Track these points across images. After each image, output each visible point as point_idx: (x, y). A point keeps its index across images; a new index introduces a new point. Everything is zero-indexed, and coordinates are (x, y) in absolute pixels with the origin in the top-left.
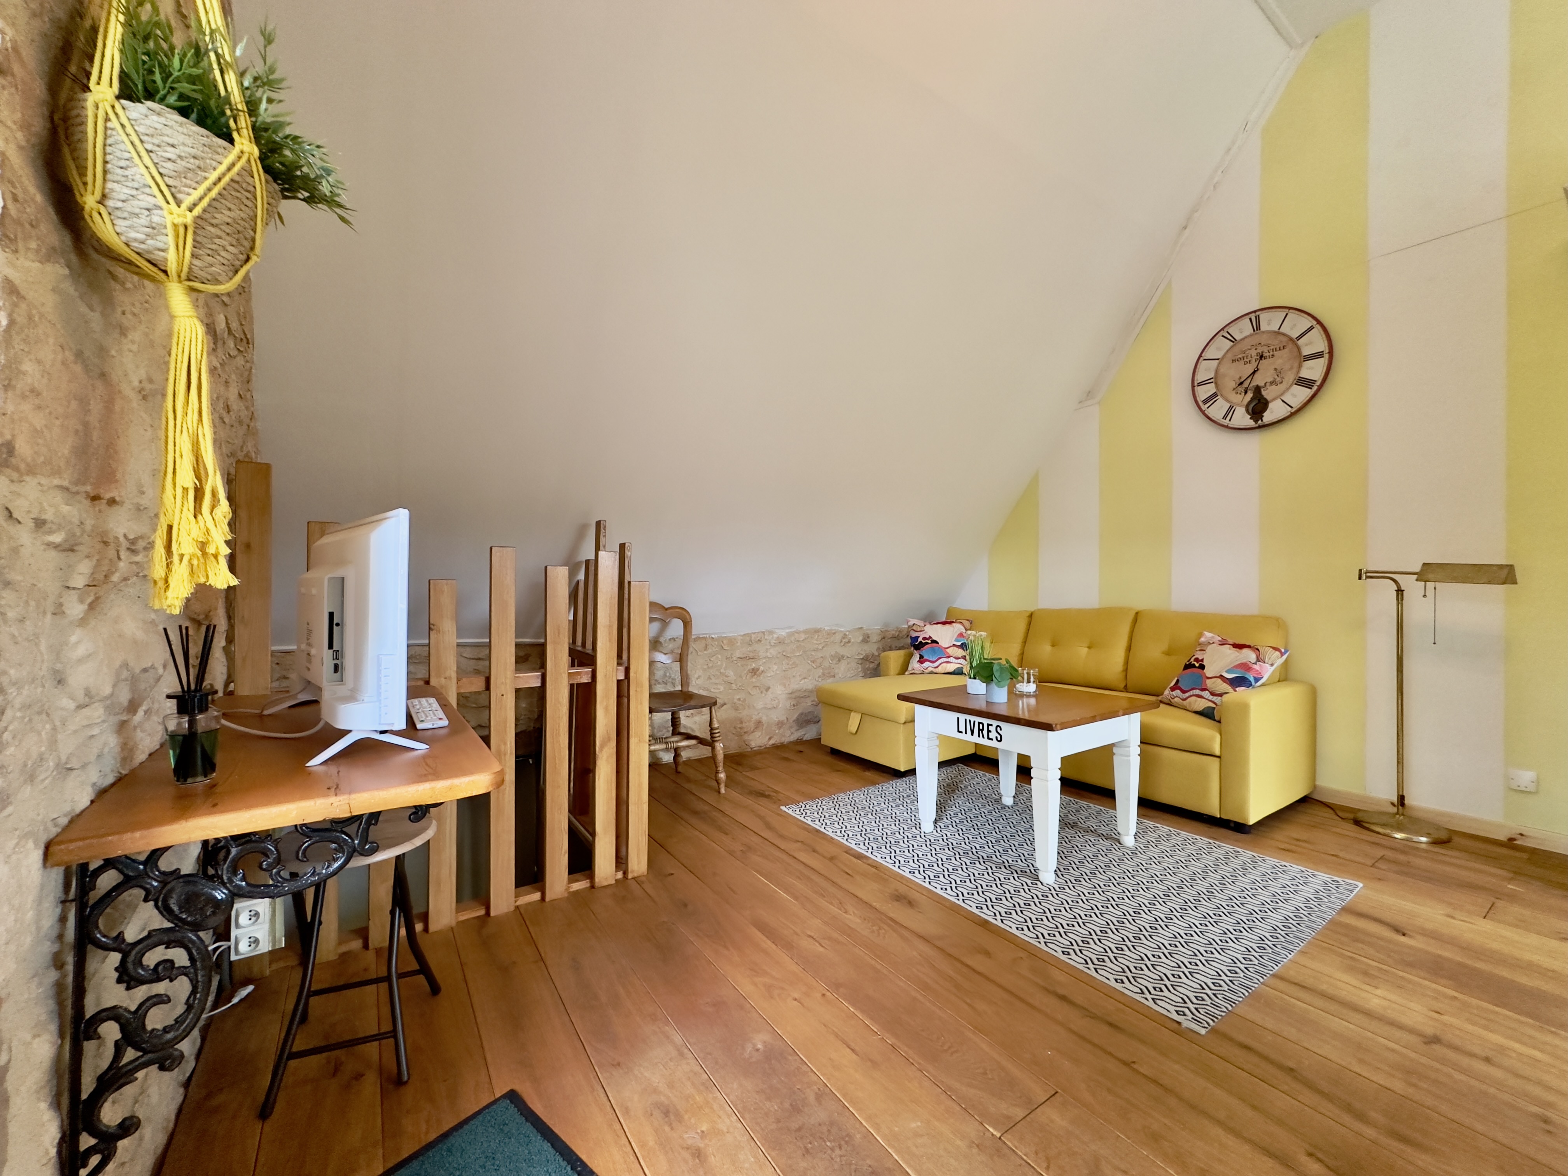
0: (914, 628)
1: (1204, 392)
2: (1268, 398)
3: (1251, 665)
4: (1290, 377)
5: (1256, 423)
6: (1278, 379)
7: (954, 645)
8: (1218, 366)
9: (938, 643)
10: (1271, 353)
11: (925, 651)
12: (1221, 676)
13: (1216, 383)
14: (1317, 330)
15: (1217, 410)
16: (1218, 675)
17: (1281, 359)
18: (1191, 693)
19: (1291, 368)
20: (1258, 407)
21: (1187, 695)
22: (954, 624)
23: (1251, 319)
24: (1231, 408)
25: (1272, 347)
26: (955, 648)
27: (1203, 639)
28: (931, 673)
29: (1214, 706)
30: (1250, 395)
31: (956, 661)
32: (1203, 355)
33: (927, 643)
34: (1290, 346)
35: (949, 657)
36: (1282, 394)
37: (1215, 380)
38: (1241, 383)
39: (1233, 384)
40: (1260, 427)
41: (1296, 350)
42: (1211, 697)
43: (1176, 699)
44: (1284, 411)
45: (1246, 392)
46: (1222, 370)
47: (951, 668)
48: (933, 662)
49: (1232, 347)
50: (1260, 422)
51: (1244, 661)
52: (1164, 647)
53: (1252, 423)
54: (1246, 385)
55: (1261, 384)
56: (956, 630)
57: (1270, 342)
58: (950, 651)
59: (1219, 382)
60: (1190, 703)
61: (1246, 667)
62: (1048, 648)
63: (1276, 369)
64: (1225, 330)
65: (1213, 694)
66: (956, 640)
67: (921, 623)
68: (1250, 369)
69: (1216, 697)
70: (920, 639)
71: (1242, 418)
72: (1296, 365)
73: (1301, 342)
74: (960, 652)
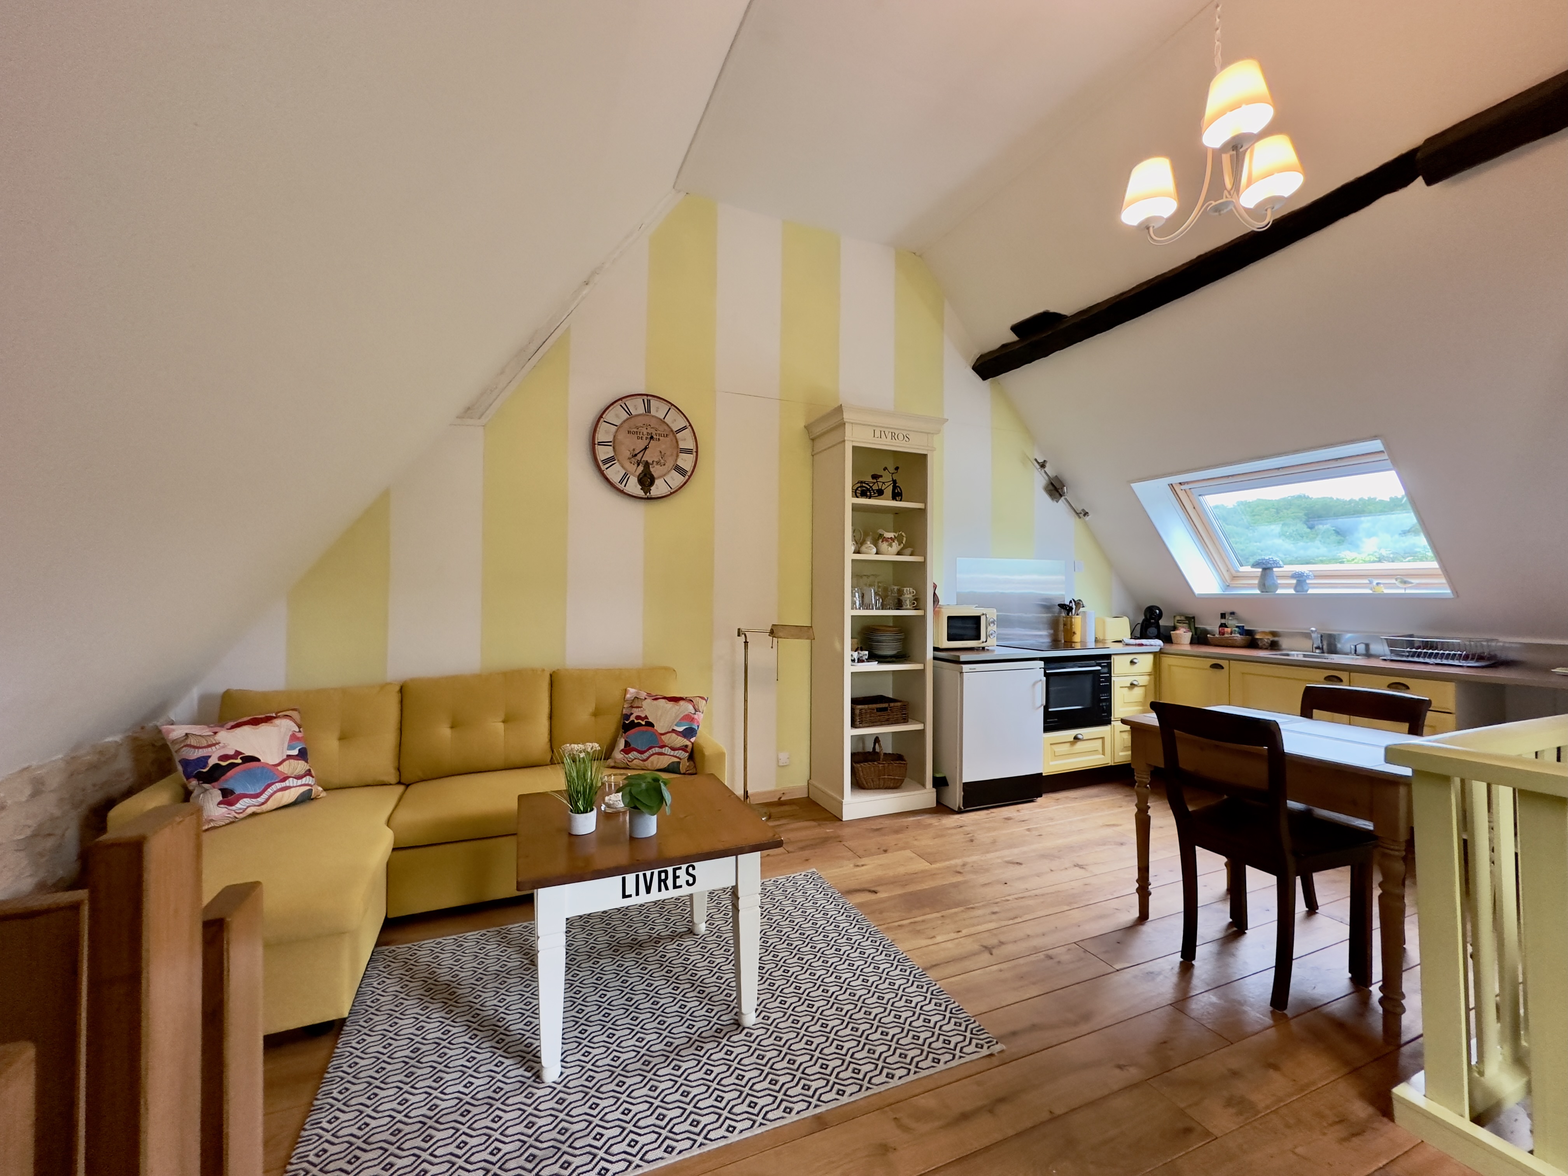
0: (192, 741)
1: (604, 453)
2: (655, 475)
3: (692, 716)
4: (670, 463)
5: (646, 494)
6: (662, 461)
7: (289, 757)
8: (616, 432)
9: (258, 760)
10: (658, 437)
11: (231, 781)
12: (673, 730)
13: (614, 448)
14: (688, 430)
15: (615, 473)
16: (670, 730)
17: (664, 444)
18: (651, 752)
19: (672, 455)
20: (647, 480)
21: (647, 755)
22: (277, 722)
23: (643, 400)
24: (626, 475)
25: (658, 432)
26: (292, 761)
27: (628, 696)
28: (254, 814)
29: (678, 760)
30: (641, 468)
31: (300, 782)
32: (604, 416)
33: (233, 766)
34: (671, 435)
35: (284, 779)
36: (665, 475)
37: (614, 444)
38: (636, 455)
39: (628, 454)
40: (648, 498)
41: (674, 441)
42: (672, 753)
43: (635, 761)
44: (665, 490)
45: (638, 465)
46: (620, 437)
47: (290, 796)
48: (257, 796)
49: (627, 419)
50: (648, 494)
51: (686, 713)
52: (591, 708)
53: (641, 493)
54: (639, 457)
55: (650, 461)
56: (283, 730)
57: (657, 427)
58: (285, 768)
59: (617, 448)
60: (652, 763)
61: (689, 718)
62: (445, 732)
63: (661, 452)
64: (624, 400)
65: (673, 749)
66: (291, 748)
67: (206, 731)
68: (641, 444)
69: (677, 752)
70: (212, 761)
71: (633, 486)
72: (675, 453)
73: (679, 435)
74: (300, 766)
